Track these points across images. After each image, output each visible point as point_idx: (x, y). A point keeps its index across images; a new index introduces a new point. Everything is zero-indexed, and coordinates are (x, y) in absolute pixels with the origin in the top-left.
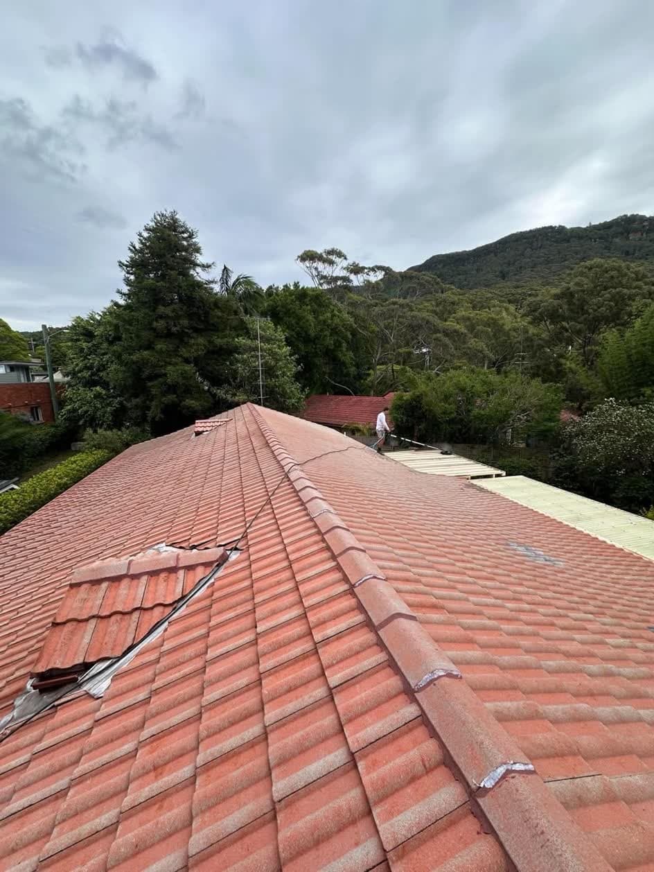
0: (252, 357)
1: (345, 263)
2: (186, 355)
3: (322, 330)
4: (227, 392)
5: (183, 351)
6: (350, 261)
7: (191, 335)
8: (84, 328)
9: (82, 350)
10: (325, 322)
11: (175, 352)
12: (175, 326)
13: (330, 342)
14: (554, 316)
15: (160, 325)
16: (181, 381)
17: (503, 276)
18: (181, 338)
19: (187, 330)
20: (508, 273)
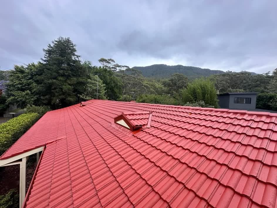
0: (93, 86)
1: (114, 64)
2: (69, 83)
3: (111, 81)
4: (83, 96)
5: (69, 82)
6: (116, 63)
7: (71, 77)
8: (20, 69)
9: (18, 77)
10: (112, 79)
11: (65, 81)
12: (66, 73)
13: (113, 85)
14: (169, 85)
15: (61, 72)
16: (67, 91)
17: (153, 75)
18: (68, 77)
19: (70, 75)
20: (154, 74)
